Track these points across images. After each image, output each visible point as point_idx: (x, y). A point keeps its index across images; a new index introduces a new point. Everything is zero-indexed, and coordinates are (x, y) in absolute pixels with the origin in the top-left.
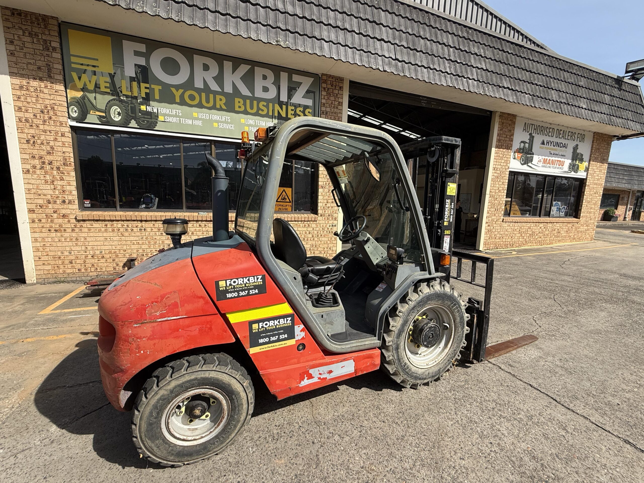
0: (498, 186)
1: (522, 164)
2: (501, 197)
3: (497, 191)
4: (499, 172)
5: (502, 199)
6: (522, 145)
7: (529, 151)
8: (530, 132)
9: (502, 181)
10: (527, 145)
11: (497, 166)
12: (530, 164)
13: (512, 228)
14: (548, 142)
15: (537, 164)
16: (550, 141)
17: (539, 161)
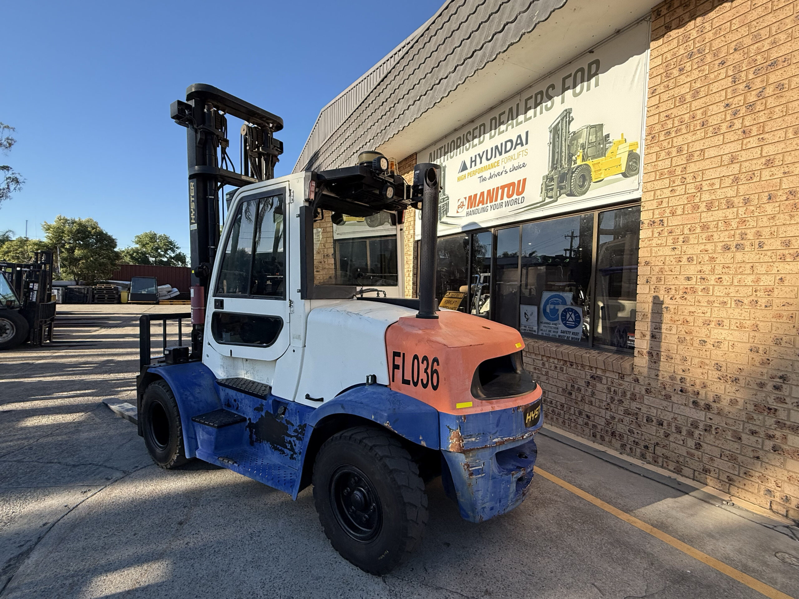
12: (444, 220)
14: (473, 159)
15: (458, 212)
16: (479, 155)
17: (459, 208)
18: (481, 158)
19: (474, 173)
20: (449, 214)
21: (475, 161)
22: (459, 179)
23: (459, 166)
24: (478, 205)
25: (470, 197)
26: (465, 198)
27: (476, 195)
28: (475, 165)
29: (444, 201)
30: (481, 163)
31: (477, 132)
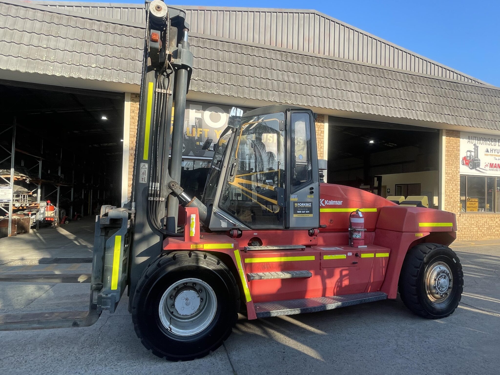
0: (451, 187)
1: (471, 169)
2: (455, 196)
3: (451, 191)
4: (451, 176)
5: (457, 198)
6: (469, 153)
7: (475, 158)
8: (474, 143)
9: (454, 182)
10: (473, 154)
11: (448, 171)
12: (478, 169)
13: (470, 222)
14: (492, 150)
15: (485, 168)
16: (494, 149)
17: (485, 166)
18: (495, 151)
19: (492, 155)
20: (480, 167)
21: (492, 151)
22: (485, 155)
23: (485, 150)
24: (494, 168)
25: (491, 164)
26: (489, 163)
27: (493, 164)
28: (493, 152)
29: (477, 161)
30: (495, 153)
31: (493, 140)
